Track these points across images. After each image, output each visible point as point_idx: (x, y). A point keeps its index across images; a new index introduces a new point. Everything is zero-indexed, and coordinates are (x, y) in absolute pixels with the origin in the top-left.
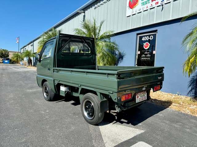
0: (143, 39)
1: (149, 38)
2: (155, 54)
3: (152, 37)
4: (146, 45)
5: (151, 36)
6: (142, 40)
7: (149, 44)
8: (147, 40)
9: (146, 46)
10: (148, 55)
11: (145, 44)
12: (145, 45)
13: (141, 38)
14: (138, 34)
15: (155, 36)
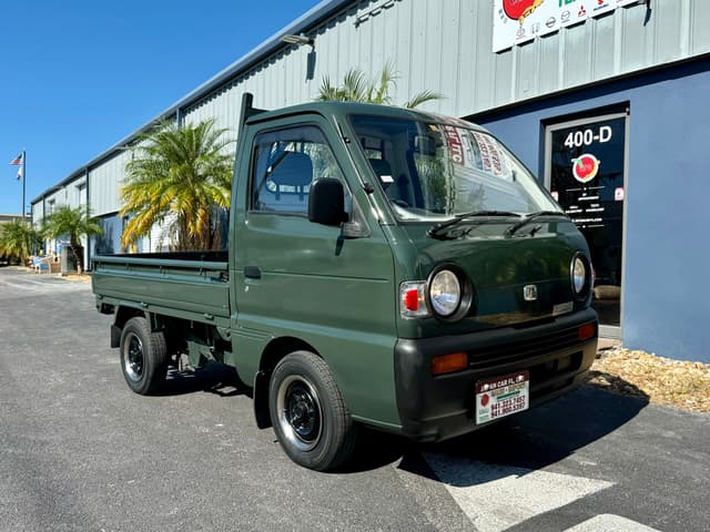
0: (570, 142)
1: (596, 138)
2: (621, 202)
3: (606, 133)
4: (581, 166)
5: (602, 129)
6: (566, 143)
7: (597, 163)
8: (587, 143)
9: (586, 169)
10: (595, 209)
11: (577, 162)
12: (578, 167)
13: (560, 137)
14: (545, 123)
15: (619, 126)
